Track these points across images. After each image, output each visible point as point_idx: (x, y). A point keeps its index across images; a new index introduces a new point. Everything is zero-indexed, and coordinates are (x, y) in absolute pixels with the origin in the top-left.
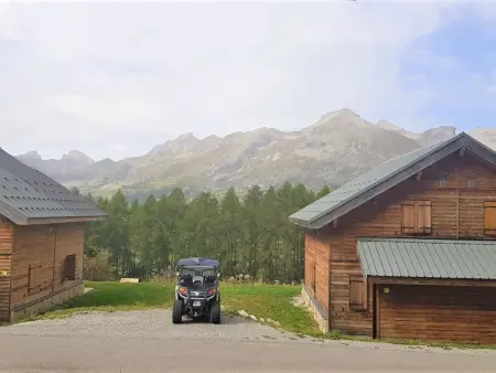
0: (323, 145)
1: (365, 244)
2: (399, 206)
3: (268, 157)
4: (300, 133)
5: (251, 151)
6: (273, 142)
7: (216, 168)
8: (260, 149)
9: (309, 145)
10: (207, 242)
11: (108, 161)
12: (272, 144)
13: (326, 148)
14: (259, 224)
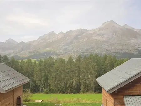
0: (103, 34)
1: (127, 98)
2: (139, 84)
3: (82, 40)
4: (94, 30)
5: (76, 37)
6: (84, 34)
7: (63, 44)
8: (79, 37)
9: (98, 35)
10: (62, 76)
11: (22, 42)
12: (84, 35)
13: (104, 36)
14: (81, 69)
